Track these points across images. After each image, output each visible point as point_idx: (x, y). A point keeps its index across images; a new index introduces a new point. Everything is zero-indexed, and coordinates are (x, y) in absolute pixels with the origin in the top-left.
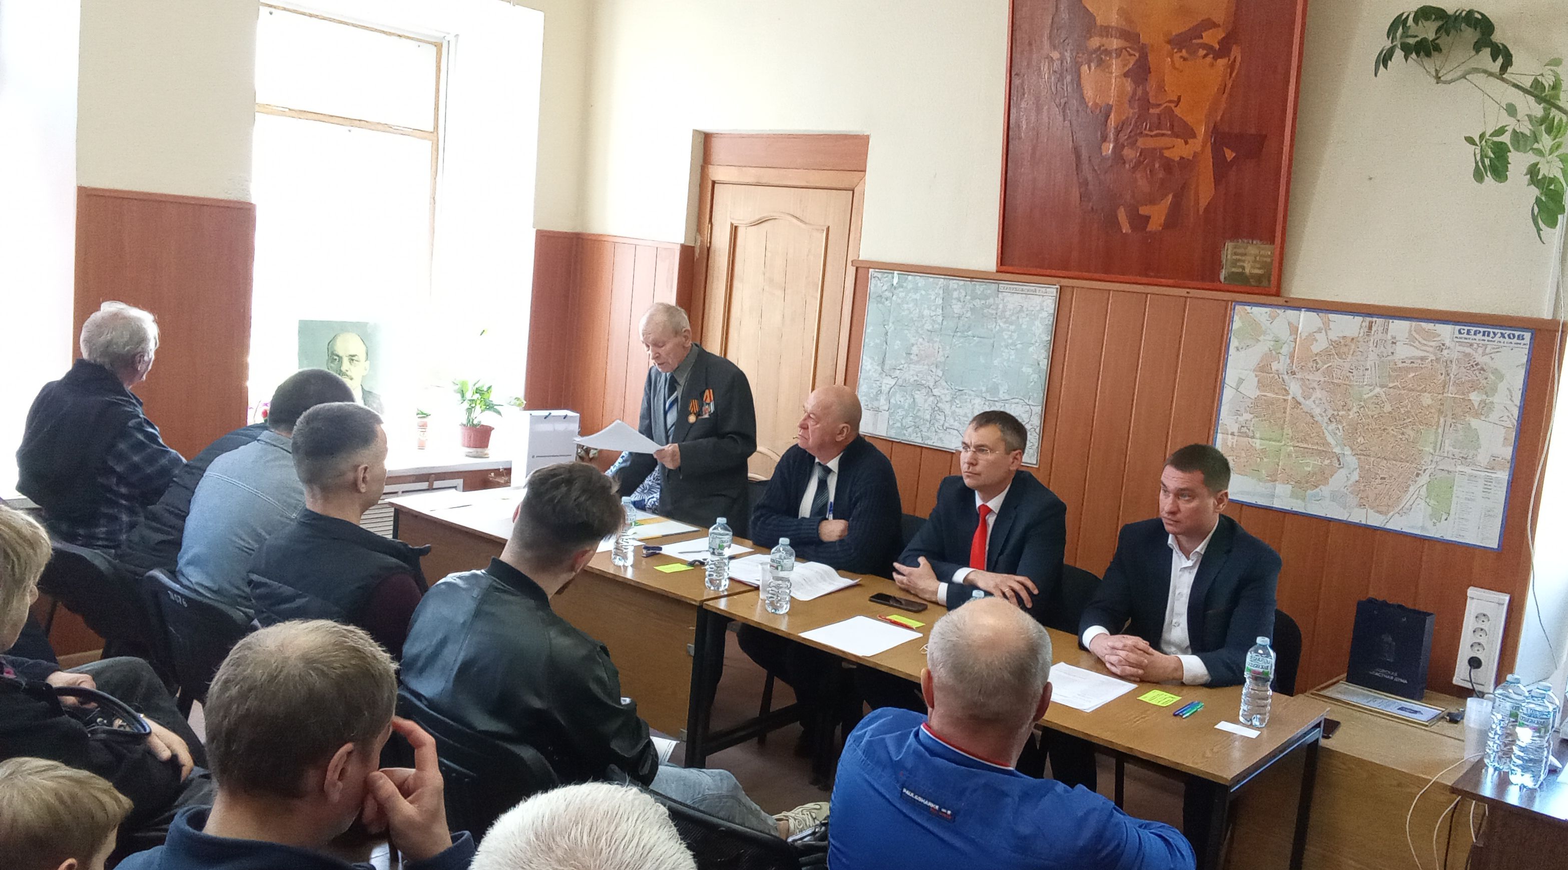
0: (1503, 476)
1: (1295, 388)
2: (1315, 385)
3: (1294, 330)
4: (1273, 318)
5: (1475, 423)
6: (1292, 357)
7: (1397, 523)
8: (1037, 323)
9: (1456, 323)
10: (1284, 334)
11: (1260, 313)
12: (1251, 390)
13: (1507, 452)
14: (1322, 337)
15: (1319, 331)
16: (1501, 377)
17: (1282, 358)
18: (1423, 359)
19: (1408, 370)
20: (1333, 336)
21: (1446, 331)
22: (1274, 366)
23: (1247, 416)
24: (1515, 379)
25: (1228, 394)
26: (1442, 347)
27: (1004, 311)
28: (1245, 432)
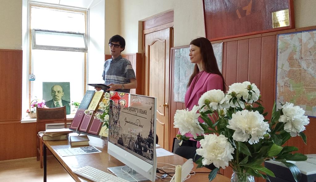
1: (304, 65)
2: (310, 61)
3: (301, 40)
4: (292, 38)
6: (301, 52)
10: (297, 44)
11: (288, 37)
12: (287, 68)
14: (311, 41)
15: (310, 39)
17: (297, 53)
20: (315, 40)
22: (295, 57)
23: (287, 79)
25: (279, 71)
28: (286, 85)
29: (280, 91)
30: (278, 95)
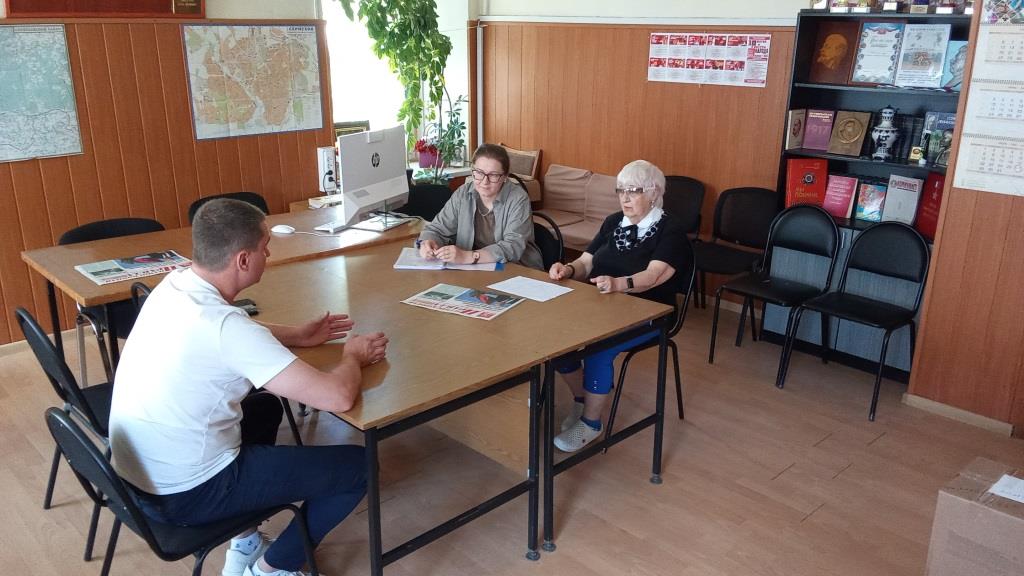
0: (318, 94)
1: (226, 70)
2: (235, 66)
3: (218, 38)
4: (205, 31)
5: (304, 72)
6: (221, 53)
7: (285, 128)
8: (54, 53)
9: (288, 25)
10: (214, 41)
11: (198, 29)
12: (204, 74)
13: (317, 83)
14: (232, 40)
15: (230, 36)
16: (309, 49)
17: (215, 54)
18: (279, 44)
19: (273, 51)
20: (238, 37)
21: (284, 29)
22: (213, 59)
23: (206, 90)
24: (314, 49)
25: (193, 79)
26: (284, 38)
27: (23, 48)
28: (207, 99)
29: (198, 109)
30: (196, 114)
